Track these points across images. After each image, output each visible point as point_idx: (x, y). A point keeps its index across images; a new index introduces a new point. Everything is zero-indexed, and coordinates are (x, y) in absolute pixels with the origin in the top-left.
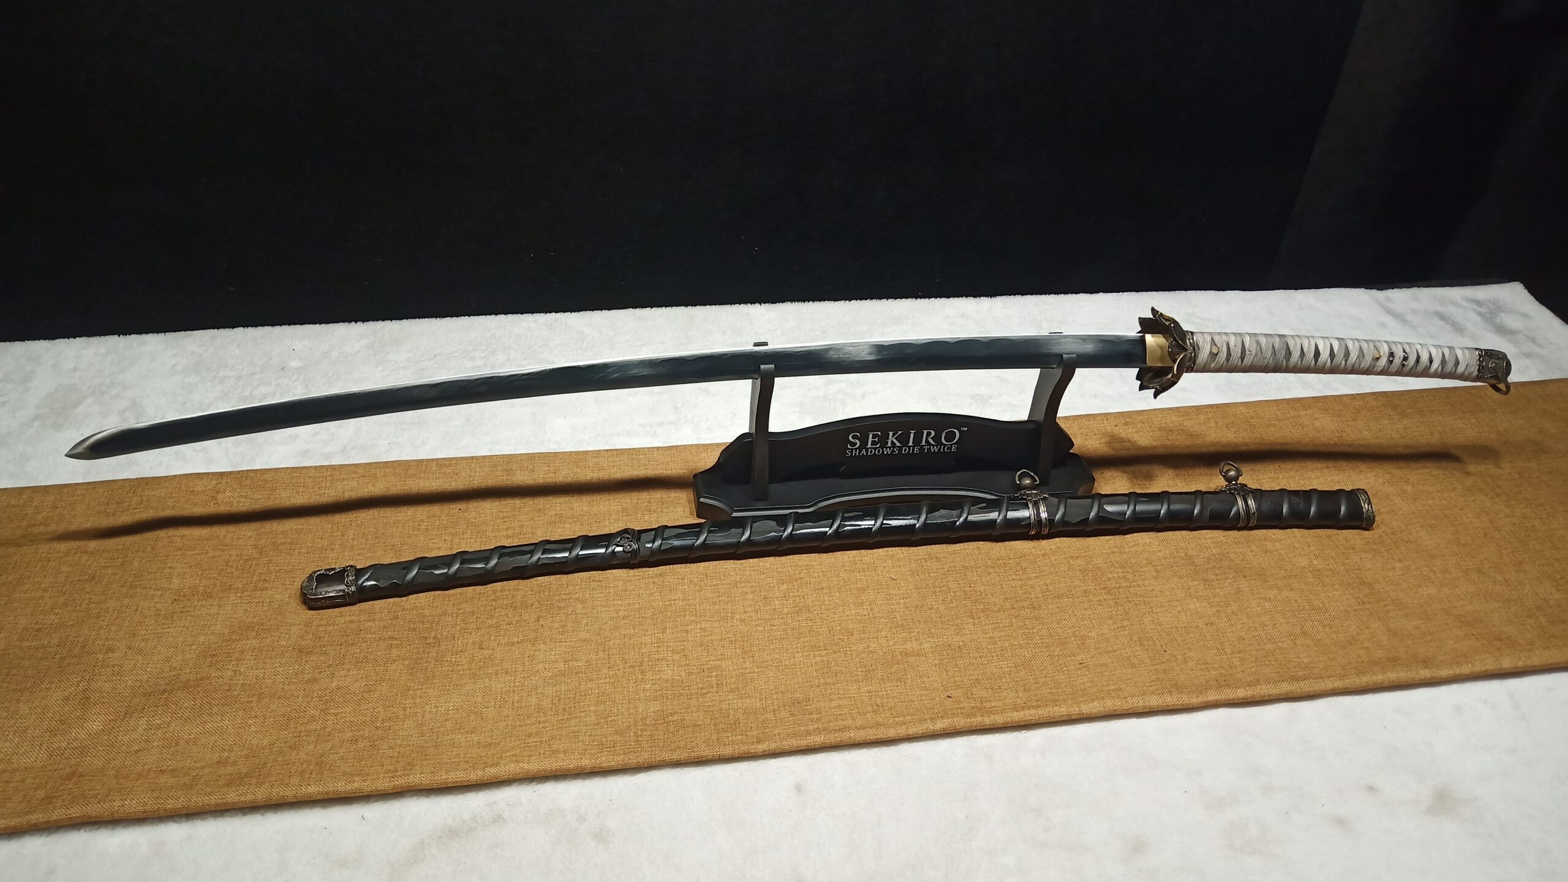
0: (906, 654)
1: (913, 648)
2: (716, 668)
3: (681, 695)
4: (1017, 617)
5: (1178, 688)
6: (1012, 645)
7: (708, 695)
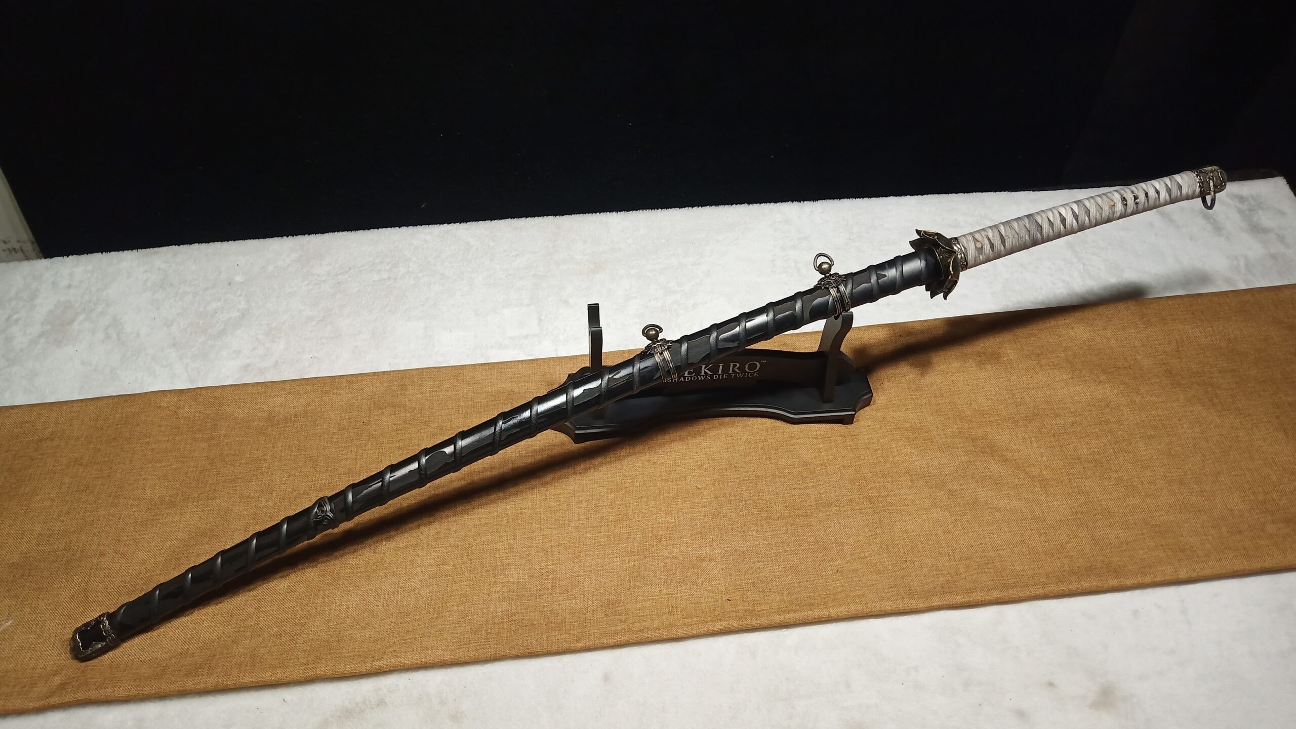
0: (701, 560)
1: (706, 553)
2: (553, 571)
3: (523, 595)
4: (792, 525)
5: (910, 593)
6: (785, 551)
7: (544, 597)
